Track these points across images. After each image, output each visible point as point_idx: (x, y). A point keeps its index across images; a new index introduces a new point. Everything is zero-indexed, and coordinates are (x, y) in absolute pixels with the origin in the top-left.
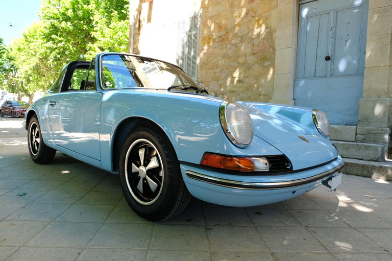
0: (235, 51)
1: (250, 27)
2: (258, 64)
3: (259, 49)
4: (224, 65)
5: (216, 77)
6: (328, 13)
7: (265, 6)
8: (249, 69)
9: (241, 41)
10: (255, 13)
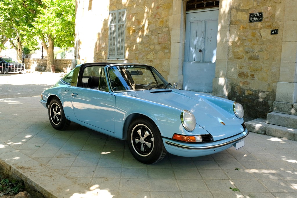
0: (148, 40)
1: (157, 25)
2: (162, 51)
3: (162, 41)
4: (141, 49)
5: (136, 57)
6: (201, 22)
7: (166, 12)
8: (156, 53)
9: (152, 34)
10: (160, 16)
